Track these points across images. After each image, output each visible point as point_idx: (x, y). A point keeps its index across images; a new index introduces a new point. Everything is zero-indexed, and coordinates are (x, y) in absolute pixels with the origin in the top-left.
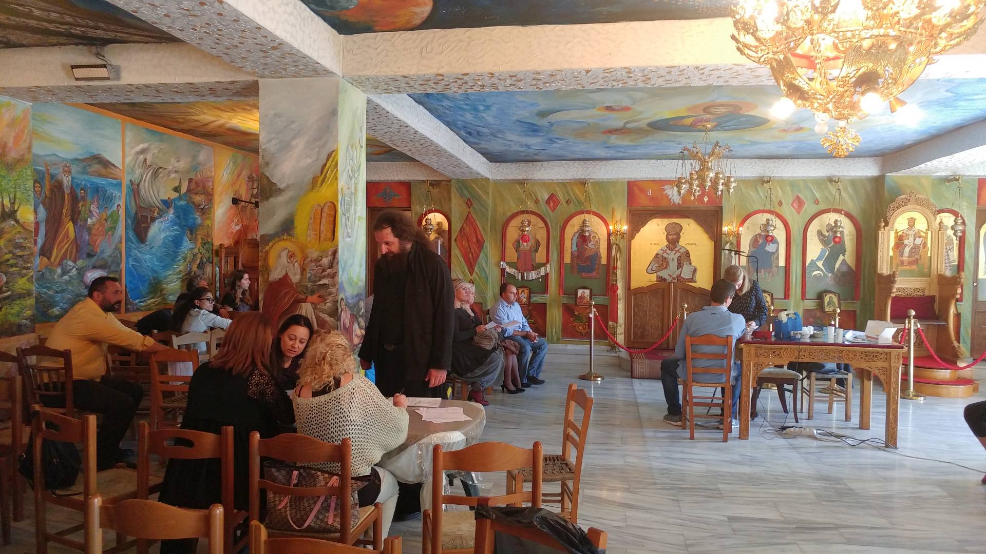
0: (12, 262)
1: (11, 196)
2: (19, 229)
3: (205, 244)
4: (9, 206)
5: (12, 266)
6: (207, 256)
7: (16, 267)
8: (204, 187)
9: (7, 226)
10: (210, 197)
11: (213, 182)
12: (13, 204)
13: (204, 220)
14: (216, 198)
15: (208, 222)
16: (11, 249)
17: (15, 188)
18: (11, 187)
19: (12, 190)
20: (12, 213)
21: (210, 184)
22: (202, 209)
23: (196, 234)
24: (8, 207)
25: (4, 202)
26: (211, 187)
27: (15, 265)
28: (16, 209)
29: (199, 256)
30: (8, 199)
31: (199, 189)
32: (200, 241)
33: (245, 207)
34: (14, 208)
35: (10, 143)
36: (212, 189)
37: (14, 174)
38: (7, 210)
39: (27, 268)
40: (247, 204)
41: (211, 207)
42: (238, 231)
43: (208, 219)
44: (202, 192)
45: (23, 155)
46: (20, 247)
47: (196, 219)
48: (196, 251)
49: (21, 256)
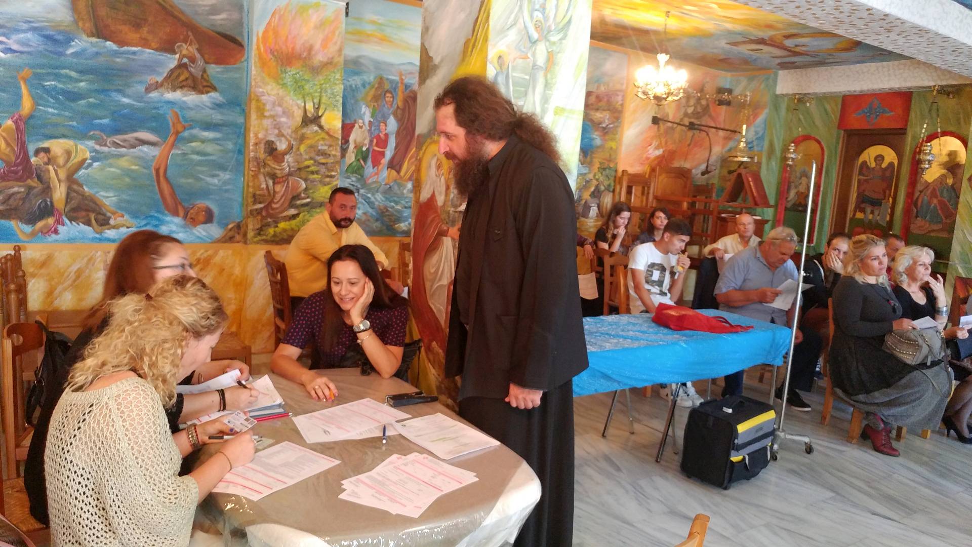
0: (313, 168)
1: (315, 101)
2: (323, 135)
3: (604, 169)
4: (313, 111)
5: (313, 173)
6: (606, 183)
7: (317, 174)
8: (609, 102)
9: (309, 132)
10: (616, 115)
11: (623, 96)
12: (317, 109)
13: (604, 140)
14: (627, 116)
15: (613, 144)
16: (313, 155)
17: (321, 92)
18: (316, 91)
19: (317, 94)
20: (315, 118)
21: (619, 98)
22: (604, 128)
23: (592, 158)
24: (310, 112)
25: (307, 107)
26: (620, 103)
27: (317, 173)
28: (320, 115)
29: (595, 183)
30: (312, 104)
31: (600, 104)
32: (597, 165)
33: (672, 129)
34: (318, 114)
35: (317, 46)
36: (622, 105)
37: (321, 78)
38: (309, 115)
39: (331, 177)
40: (675, 125)
41: (617, 127)
42: (658, 157)
43: (613, 140)
44: (606, 108)
45: (332, 58)
46: (324, 154)
47: (593, 139)
48: (591, 176)
49: (323, 164)
